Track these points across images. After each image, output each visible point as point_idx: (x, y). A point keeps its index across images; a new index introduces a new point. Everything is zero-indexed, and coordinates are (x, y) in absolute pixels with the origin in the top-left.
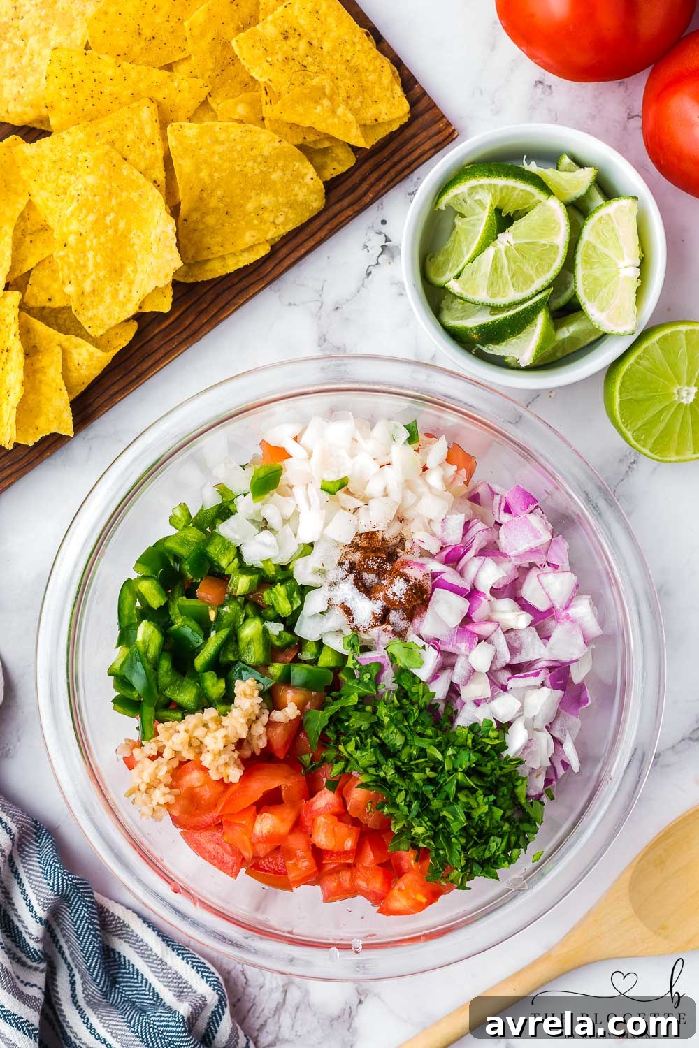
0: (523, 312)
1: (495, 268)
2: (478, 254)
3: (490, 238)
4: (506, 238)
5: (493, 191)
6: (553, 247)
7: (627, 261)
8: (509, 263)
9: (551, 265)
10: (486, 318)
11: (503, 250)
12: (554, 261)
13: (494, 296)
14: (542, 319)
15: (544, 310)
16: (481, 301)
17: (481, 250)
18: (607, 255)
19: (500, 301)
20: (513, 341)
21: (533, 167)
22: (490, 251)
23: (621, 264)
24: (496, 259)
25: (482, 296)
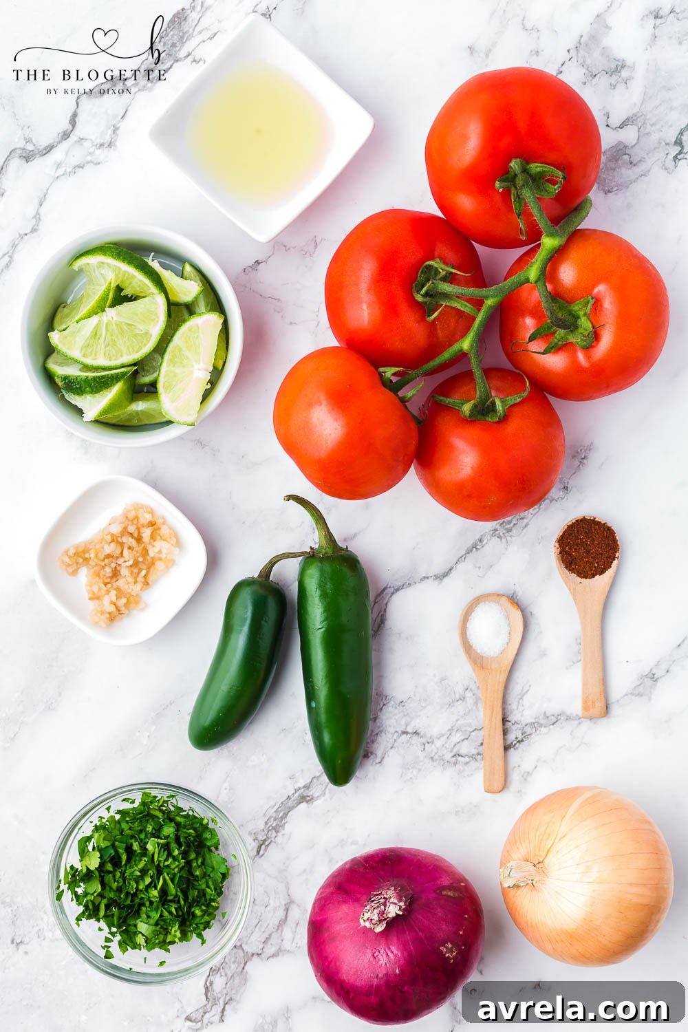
0: (103, 377)
1: (95, 334)
2: (85, 318)
3: (100, 309)
4: (112, 314)
5: (117, 272)
6: (147, 334)
7: (201, 365)
8: (106, 334)
9: (141, 349)
10: (73, 371)
11: (105, 322)
12: (145, 345)
13: (84, 356)
14: (117, 389)
15: (122, 382)
16: (72, 356)
17: (89, 316)
18: (188, 358)
19: (90, 361)
20: (89, 397)
21: (155, 265)
22: (95, 320)
23: (196, 367)
24: (97, 328)
25: (75, 353)
